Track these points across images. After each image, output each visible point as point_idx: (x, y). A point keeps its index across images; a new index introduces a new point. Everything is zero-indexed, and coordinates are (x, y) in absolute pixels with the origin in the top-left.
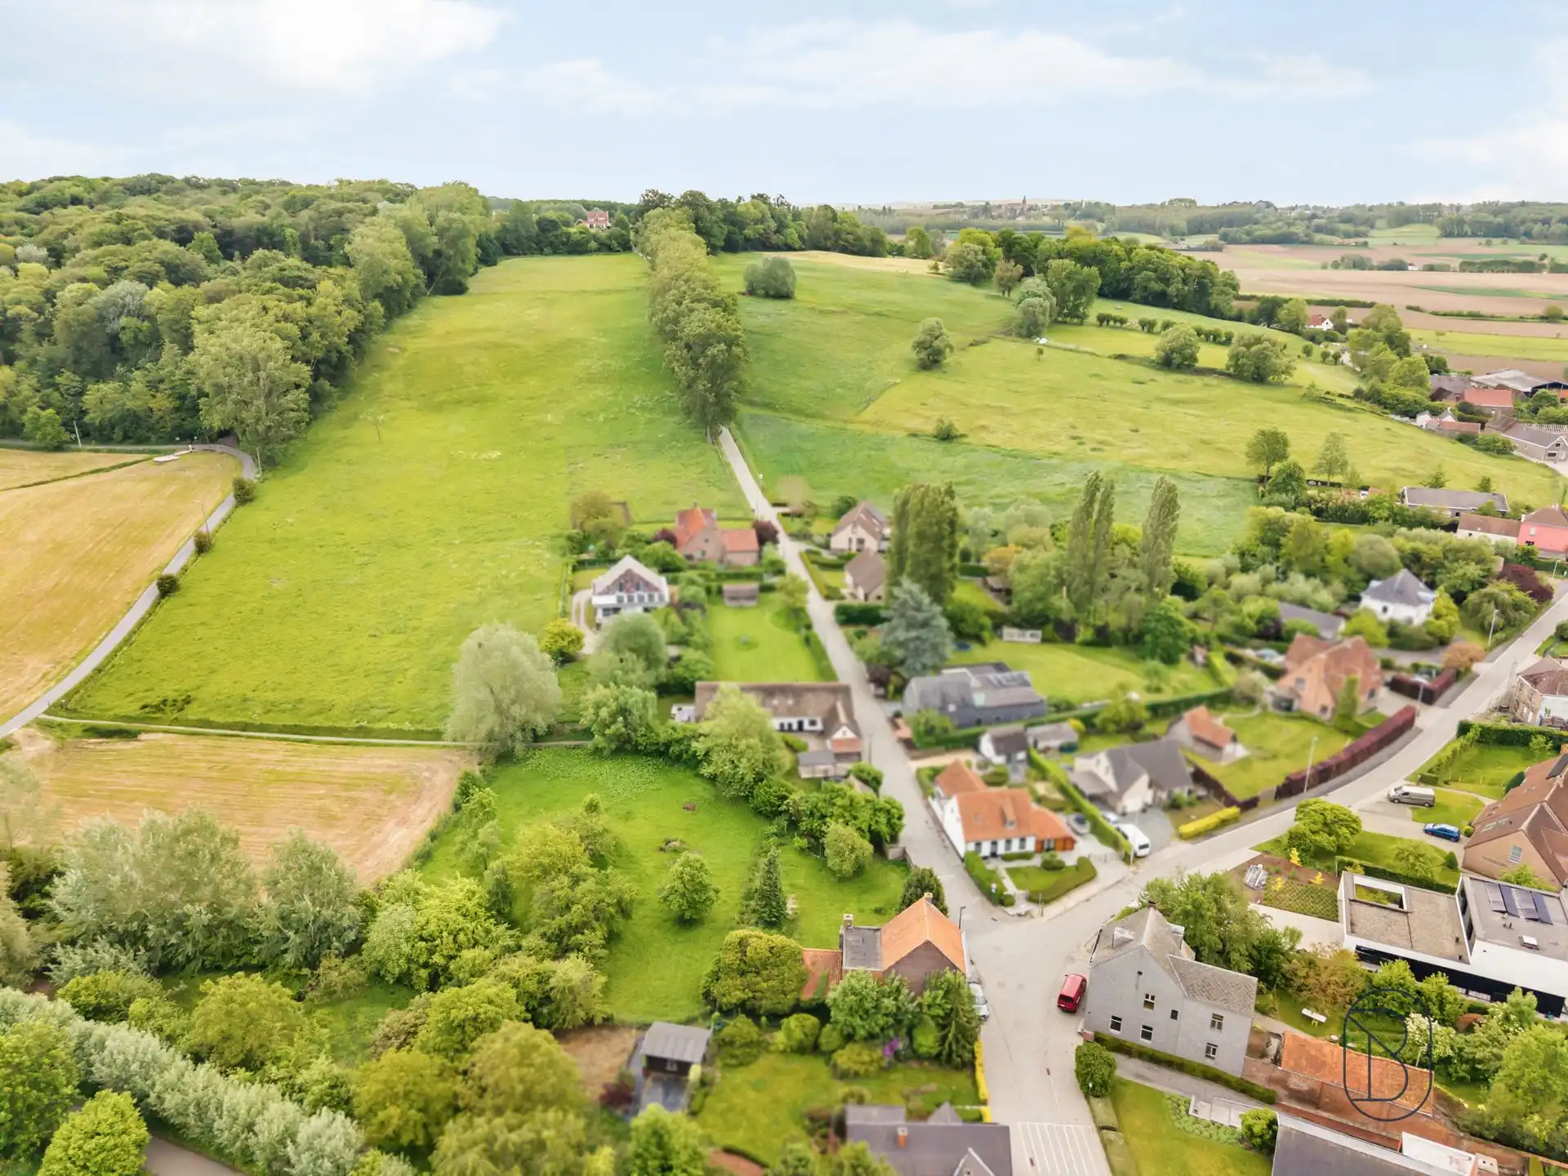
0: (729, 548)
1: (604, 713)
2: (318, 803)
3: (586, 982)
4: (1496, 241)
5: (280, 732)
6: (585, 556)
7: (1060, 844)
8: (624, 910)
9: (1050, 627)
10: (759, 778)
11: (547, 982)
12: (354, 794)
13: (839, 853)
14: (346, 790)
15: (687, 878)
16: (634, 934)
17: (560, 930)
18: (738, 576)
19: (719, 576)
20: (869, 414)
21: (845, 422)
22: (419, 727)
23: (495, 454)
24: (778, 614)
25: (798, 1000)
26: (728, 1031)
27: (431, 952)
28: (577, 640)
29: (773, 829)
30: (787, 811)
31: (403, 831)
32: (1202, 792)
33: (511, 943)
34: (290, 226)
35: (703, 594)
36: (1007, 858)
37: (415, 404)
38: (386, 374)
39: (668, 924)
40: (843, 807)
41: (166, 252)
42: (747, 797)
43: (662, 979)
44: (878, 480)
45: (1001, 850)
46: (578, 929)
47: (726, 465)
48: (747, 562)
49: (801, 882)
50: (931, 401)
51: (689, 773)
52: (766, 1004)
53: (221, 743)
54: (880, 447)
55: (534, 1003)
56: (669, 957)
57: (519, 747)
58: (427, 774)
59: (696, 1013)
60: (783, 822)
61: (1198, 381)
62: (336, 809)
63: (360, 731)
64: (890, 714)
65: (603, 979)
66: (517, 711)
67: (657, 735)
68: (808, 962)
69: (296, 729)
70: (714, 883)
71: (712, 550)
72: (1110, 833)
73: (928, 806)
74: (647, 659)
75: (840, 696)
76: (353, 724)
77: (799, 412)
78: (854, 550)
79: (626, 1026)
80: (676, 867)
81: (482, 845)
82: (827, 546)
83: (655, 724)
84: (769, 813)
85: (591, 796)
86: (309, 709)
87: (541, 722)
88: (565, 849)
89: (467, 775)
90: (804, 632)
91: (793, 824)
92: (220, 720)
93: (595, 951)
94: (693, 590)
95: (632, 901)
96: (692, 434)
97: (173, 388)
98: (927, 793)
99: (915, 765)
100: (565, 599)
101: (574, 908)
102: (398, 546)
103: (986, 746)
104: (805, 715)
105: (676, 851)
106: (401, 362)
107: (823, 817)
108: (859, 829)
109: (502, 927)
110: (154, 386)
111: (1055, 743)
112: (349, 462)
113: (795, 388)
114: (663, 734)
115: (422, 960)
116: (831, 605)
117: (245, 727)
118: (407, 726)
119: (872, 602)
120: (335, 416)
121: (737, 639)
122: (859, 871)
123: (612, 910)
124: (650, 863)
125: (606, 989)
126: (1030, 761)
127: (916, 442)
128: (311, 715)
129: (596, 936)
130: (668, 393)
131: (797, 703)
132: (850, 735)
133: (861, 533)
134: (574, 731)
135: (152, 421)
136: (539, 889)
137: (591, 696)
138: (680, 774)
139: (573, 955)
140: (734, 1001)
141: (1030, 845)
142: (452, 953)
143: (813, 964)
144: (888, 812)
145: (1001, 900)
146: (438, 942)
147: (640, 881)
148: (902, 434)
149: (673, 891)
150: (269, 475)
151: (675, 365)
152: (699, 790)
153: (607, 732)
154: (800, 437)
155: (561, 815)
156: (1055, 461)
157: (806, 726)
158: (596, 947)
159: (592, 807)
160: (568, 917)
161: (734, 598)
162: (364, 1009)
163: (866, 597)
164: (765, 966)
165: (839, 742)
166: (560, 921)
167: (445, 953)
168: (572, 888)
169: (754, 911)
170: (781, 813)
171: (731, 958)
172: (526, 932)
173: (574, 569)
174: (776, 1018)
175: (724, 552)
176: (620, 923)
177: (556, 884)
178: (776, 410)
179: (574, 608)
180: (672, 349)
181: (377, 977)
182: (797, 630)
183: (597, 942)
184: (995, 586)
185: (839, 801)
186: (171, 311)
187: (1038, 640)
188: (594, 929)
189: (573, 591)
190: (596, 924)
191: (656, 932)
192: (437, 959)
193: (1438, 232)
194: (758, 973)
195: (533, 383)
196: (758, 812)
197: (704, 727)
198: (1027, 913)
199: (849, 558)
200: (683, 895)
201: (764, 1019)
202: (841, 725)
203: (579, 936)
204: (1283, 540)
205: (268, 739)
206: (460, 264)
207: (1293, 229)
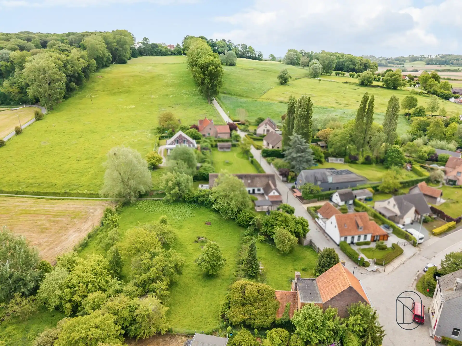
0: (219, 132)
1: (170, 183)
2: (40, 223)
3: (157, 311)
4: (442, 66)
5: (32, 194)
6: (164, 135)
7: (382, 238)
8: (178, 270)
9: (347, 157)
10: (239, 210)
11: (134, 312)
12: (58, 219)
13: (283, 242)
14: (54, 217)
15: (210, 253)
16: (184, 283)
17: (144, 281)
18: (223, 141)
19: (215, 141)
20: (265, 96)
21: (257, 99)
22: (91, 192)
23: (133, 106)
24: (240, 154)
25: (274, 319)
26: (237, 338)
27: (73, 294)
28: (159, 160)
29: (248, 232)
30: (253, 224)
31: (77, 234)
32: (434, 216)
33: (118, 288)
34: (66, 39)
35: (210, 146)
36: (358, 244)
37: (106, 93)
38: (96, 84)
39: (200, 277)
40: (282, 221)
41: (20, 43)
42: (234, 219)
43: (199, 306)
44: (270, 115)
45: (356, 241)
46: (154, 280)
47: (215, 110)
48: (226, 137)
49: (263, 256)
50: (285, 93)
51: (207, 210)
52: (258, 322)
53: (5, 199)
54: (270, 105)
55: (127, 323)
56: (201, 294)
57: (133, 199)
58: (92, 211)
59: (218, 326)
60: (252, 229)
61: (374, 89)
62: (48, 225)
63: (66, 194)
64: (291, 187)
65: (167, 308)
66: (132, 183)
67: (193, 194)
68: (278, 298)
69: (38, 194)
70: (223, 256)
71: (212, 132)
72: (403, 233)
73: (316, 222)
74: (188, 164)
75: (270, 179)
76: (63, 191)
77: (240, 95)
78: (265, 134)
79: (179, 335)
80: (205, 248)
81: (110, 239)
82: (255, 134)
83: (192, 189)
84: (245, 225)
85: (162, 216)
86: (46, 185)
87: (143, 189)
88: (148, 240)
89: (108, 210)
90: (250, 159)
91: (257, 230)
92: (7, 190)
93: (162, 292)
94: (206, 144)
95: (182, 266)
96: (203, 101)
97: (19, 85)
98: (314, 217)
99: (306, 206)
100: (156, 148)
101: (152, 269)
102: (93, 132)
103: (336, 198)
104: (256, 186)
105: (203, 242)
106: (102, 80)
107: (272, 226)
108: (291, 231)
109: (115, 280)
110: (12, 84)
111: (364, 197)
112: (80, 109)
113: (238, 88)
114: (196, 193)
115: (68, 298)
116: (260, 152)
117: (17, 193)
118: (86, 192)
119: (276, 148)
120: (77, 96)
121: (224, 162)
122: (292, 250)
123: (172, 271)
124: (191, 248)
125: (168, 314)
126: (355, 204)
127: (282, 104)
128: (46, 188)
129: (162, 285)
130: (194, 89)
131: (252, 182)
132: (277, 194)
133: (268, 127)
134: (158, 194)
135: (11, 97)
136: (134, 260)
137: (164, 177)
138: (203, 210)
139: (150, 296)
140: (239, 320)
141: (369, 238)
142: (85, 294)
143: (281, 299)
144: (302, 223)
145: (364, 264)
146: (77, 288)
147: (186, 256)
148: (277, 102)
149: (203, 260)
150: (50, 112)
151: (197, 74)
152: (213, 216)
153: (172, 192)
154: (241, 102)
155: (148, 225)
156: (332, 109)
157: (256, 192)
158: (163, 290)
159: (164, 221)
160: (148, 274)
161: (221, 148)
162: (34, 326)
163: (273, 147)
164: (256, 300)
165: (272, 197)
166: (144, 276)
167: (81, 294)
168: (151, 259)
169: (243, 270)
170: (250, 225)
171: (236, 296)
172: (127, 282)
173: (160, 139)
174: (263, 330)
175: (217, 133)
176: (176, 277)
177: (143, 257)
178: (232, 95)
179: (159, 151)
180: (196, 69)
181: (44, 307)
182: (248, 159)
183: (164, 287)
184: (321, 145)
185: (280, 219)
186: (18, 59)
187: (343, 162)
188: (162, 281)
189: (159, 145)
190: (164, 278)
191: (194, 281)
192: (76, 298)
193: (425, 63)
194: (252, 305)
195: (147, 87)
196: (240, 225)
197: (214, 189)
198: (377, 270)
199: (264, 136)
200: (208, 262)
201: (256, 330)
202: (272, 190)
203: (154, 284)
204: (428, 128)
205: (26, 197)
206: (124, 53)
207: (382, 62)
